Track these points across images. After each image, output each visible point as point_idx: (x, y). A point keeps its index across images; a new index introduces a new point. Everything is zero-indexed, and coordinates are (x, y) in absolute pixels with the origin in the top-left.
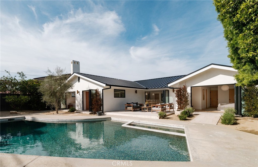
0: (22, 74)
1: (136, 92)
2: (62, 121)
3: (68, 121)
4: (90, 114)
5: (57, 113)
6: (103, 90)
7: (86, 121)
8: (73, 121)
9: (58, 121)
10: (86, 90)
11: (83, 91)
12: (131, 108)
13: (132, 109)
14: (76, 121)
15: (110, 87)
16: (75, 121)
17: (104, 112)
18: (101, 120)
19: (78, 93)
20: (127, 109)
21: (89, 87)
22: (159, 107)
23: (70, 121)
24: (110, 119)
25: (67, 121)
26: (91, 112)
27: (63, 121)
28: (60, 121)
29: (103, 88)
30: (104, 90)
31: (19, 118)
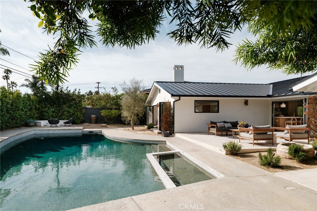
0: (115, 89)
1: (246, 103)
4: (158, 133)
5: (133, 129)
7: (134, 141)
12: (214, 130)
13: (215, 132)
15: (179, 99)
17: (175, 132)
18: (152, 142)
20: (210, 131)
21: (165, 99)
22: (250, 132)
24: (165, 143)
26: (160, 131)
29: (174, 100)
30: (175, 103)
31: (97, 131)
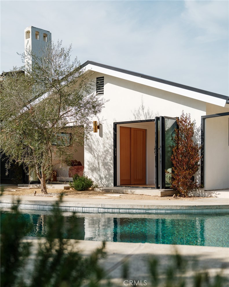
2: (116, 211)
3: (137, 211)
4: (163, 195)
6: (204, 119)
8: (154, 211)
9: (102, 210)
10: (133, 119)
11: (115, 124)
14: (163, 211)
16: (159, 211)
19: (98, 130)
21: (143, 109)
23: (142, 211)
25: (134, 211)
27: (121, 211)
28: (110, 210)
29: (204, 114)
